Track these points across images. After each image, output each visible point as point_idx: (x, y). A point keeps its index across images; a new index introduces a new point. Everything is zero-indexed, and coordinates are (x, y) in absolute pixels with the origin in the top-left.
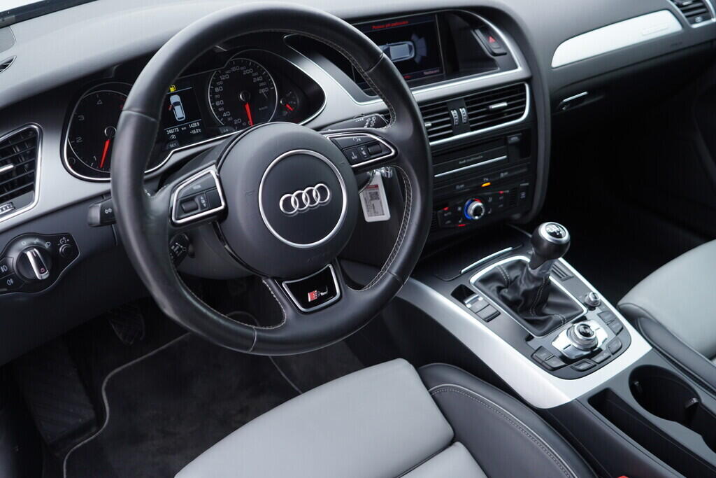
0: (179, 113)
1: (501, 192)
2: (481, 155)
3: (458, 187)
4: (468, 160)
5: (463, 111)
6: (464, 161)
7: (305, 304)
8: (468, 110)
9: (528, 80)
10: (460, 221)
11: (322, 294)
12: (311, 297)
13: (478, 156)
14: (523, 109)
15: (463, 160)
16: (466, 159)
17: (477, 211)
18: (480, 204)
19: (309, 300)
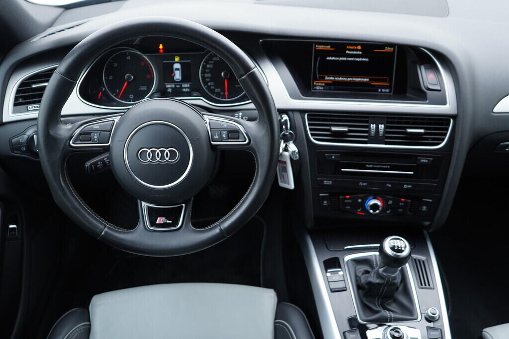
0: (178, 75)
1: (403, 200)
2: (388, 165)
3: (361, 184)
4: (375, 166)
5: (382, 127)
6: (371, 166)
7: (153, 223)
8: (386, 127)
9: (454, 117)
10: (359, 210)
11: (168, 222)
12: (160, 220)
13: (385, 165)
14: (443, 140)
15: (370, 164)
16: (373, 165)
17: (375, 207)
18: (379, 203)
19: (157, 223)
